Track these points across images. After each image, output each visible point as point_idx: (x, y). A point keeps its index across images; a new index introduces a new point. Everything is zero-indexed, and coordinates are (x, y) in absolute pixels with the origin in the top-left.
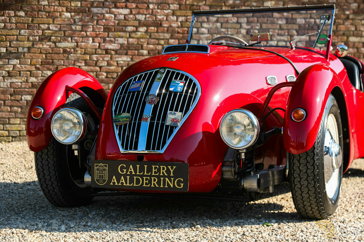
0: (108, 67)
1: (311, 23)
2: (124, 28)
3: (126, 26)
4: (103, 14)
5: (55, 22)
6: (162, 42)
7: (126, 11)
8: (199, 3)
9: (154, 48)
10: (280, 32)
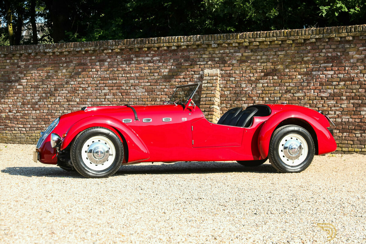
0: (323, 108)
2: (331, 83)
3: (332, 82)
4: (319, 75)
5: (293, 82)
6: (355, 91)
7: (332, 73)
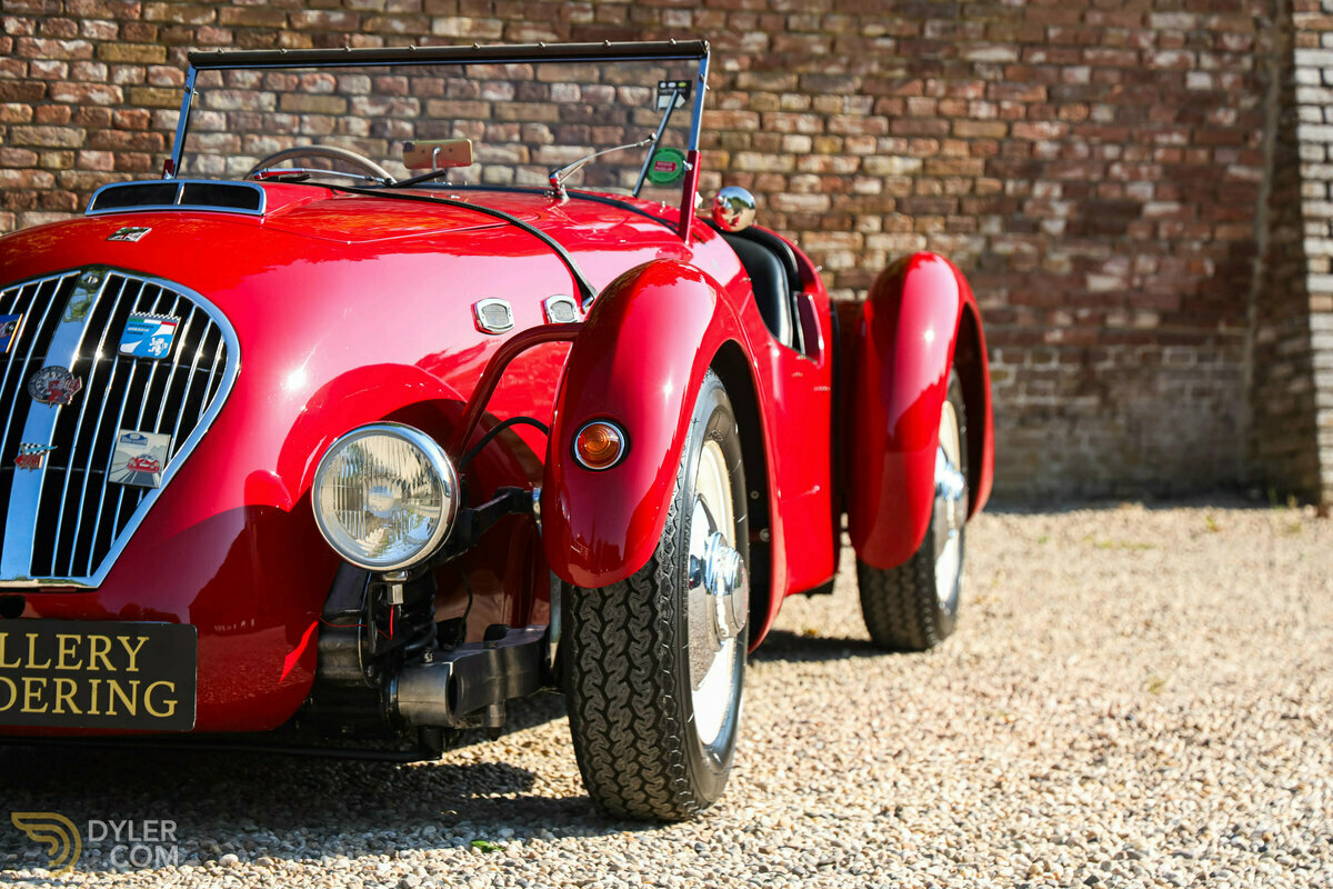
1: (600, 99)
8: (195, 17)
9: (23, 183)
10: (491, 130)
